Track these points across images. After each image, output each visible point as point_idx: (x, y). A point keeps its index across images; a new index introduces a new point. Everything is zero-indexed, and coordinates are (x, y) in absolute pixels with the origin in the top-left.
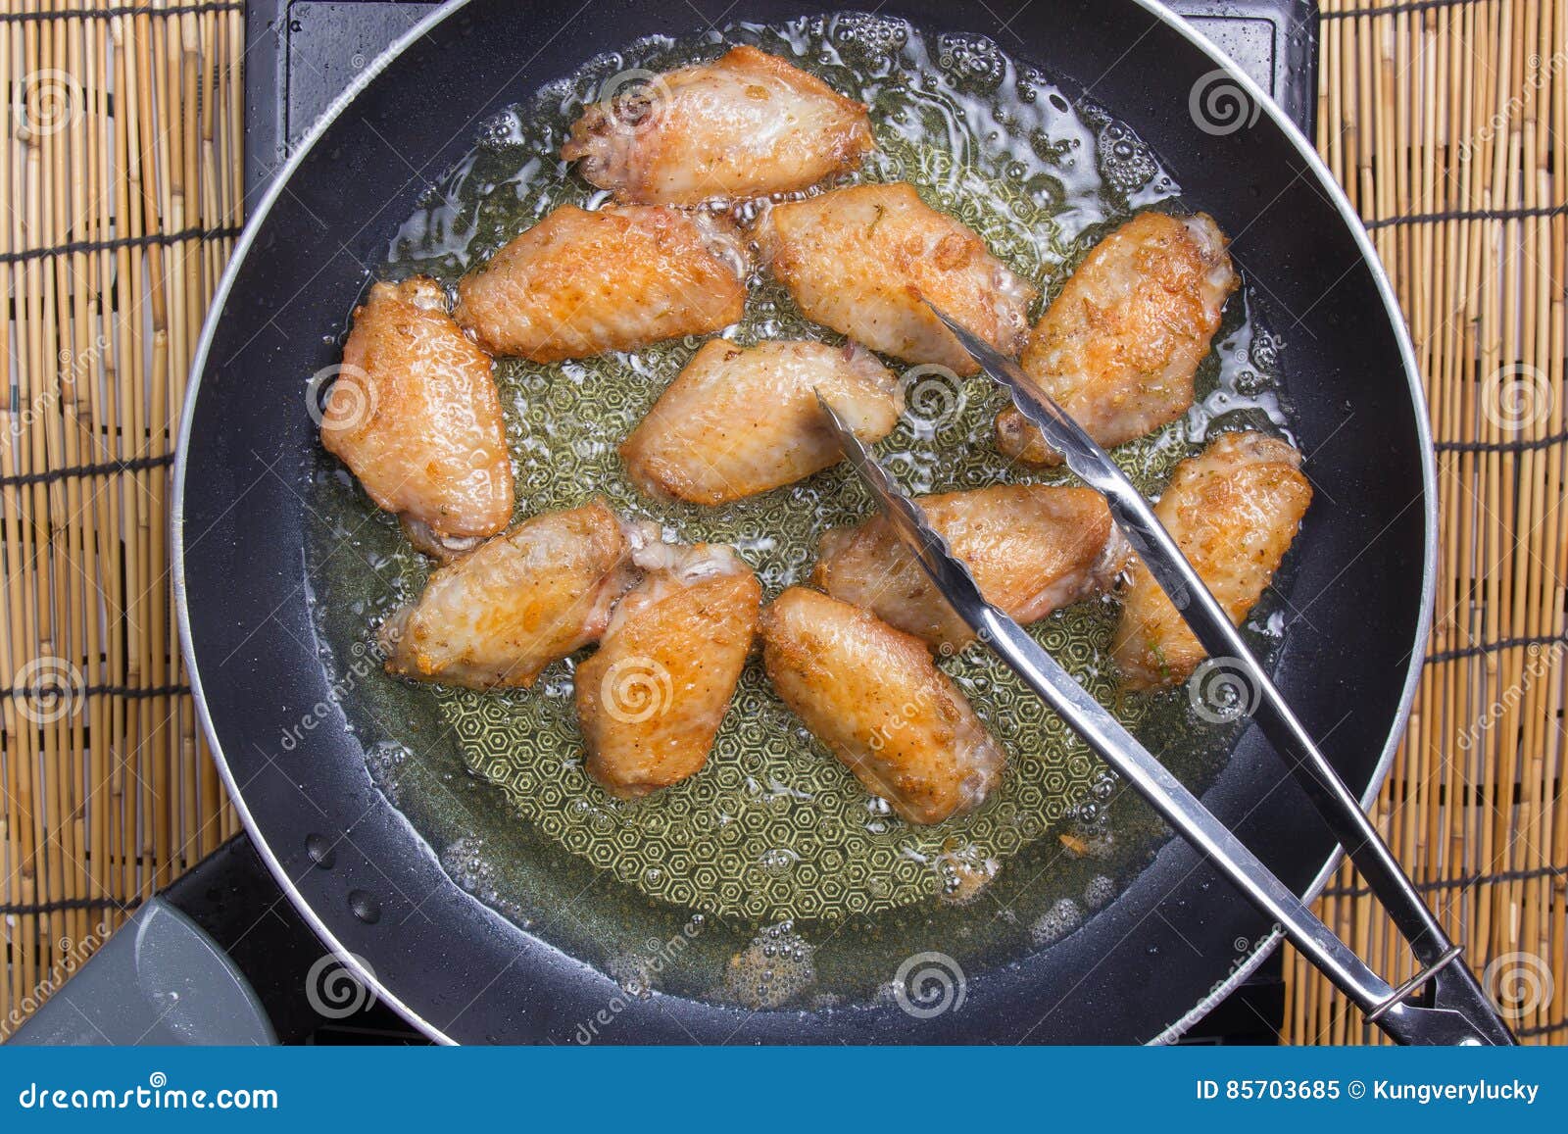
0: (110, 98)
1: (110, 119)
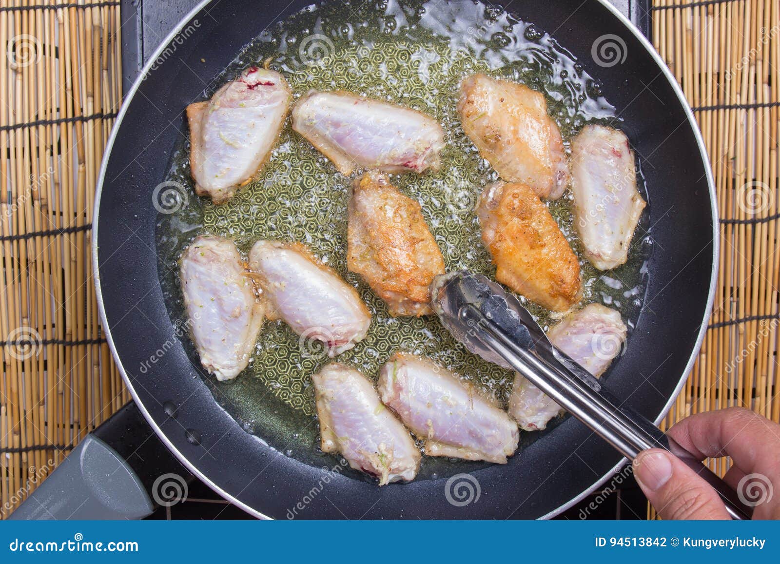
0: (57, 49)
1: (57, 59)
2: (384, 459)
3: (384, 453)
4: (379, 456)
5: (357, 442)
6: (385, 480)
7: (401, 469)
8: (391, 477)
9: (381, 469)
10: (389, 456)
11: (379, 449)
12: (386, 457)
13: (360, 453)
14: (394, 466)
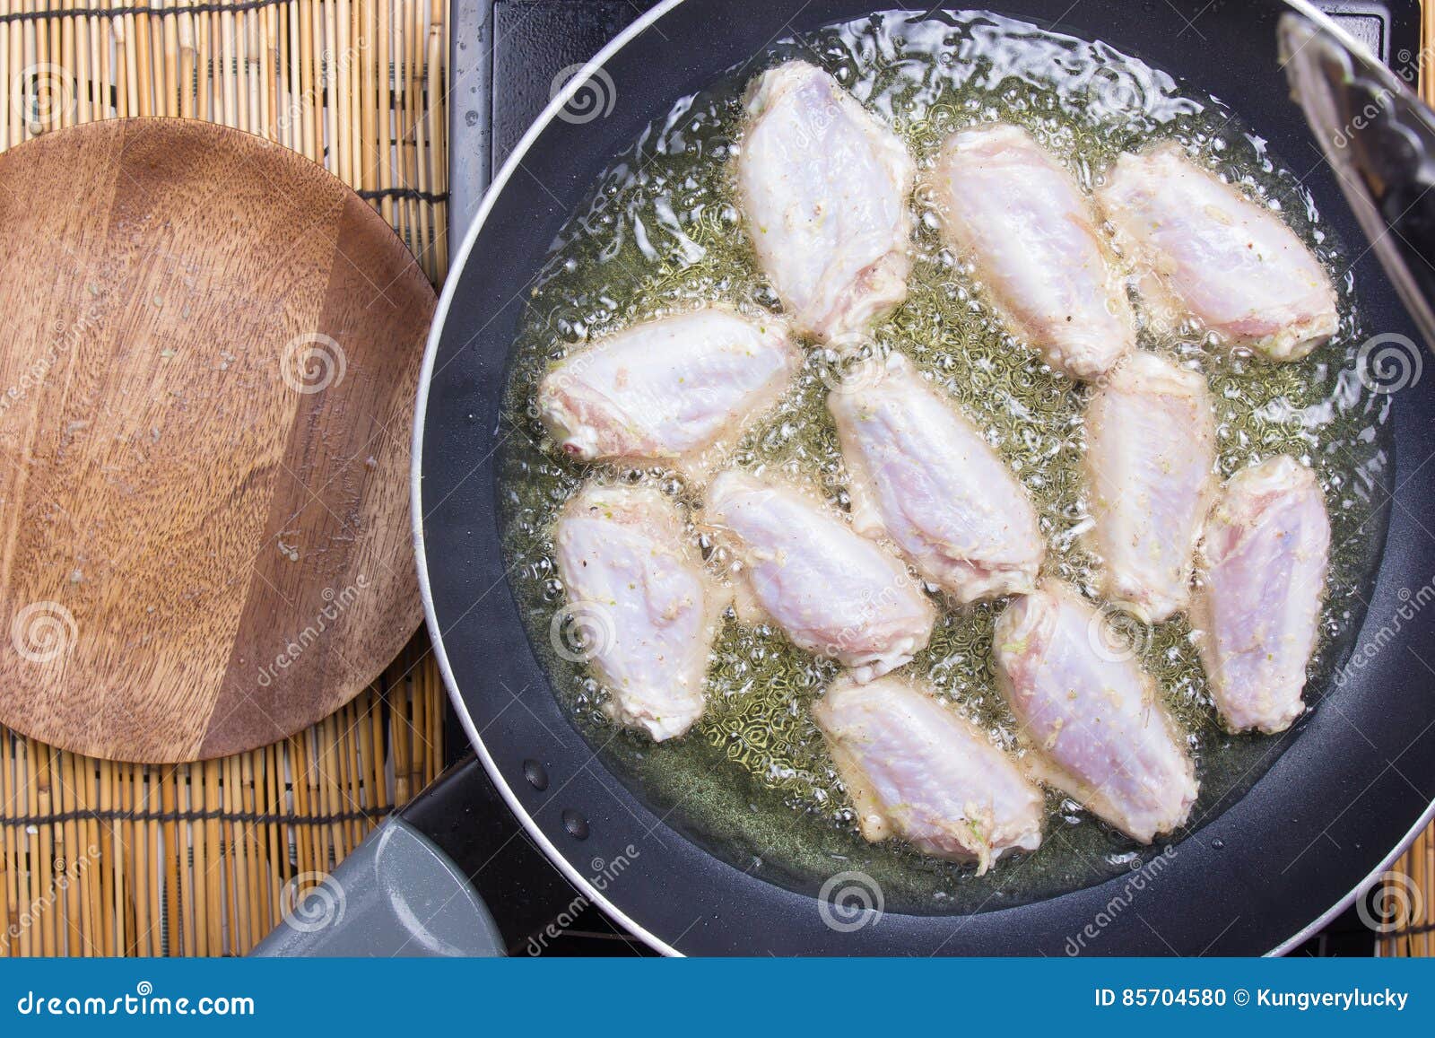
0: (114, 90)
1: (113, 108)
2: (977, 829)
3: (975, 817)
4: (967, 824)
5: (926, 807)
6: (987, 862)
7: (1009, 838)
8: (997, 853)
9: (975, 847)
10: (987, 822)
11: (966, 814)
12: (981, 823)
13: (933, 824)
14: (996, 837)
